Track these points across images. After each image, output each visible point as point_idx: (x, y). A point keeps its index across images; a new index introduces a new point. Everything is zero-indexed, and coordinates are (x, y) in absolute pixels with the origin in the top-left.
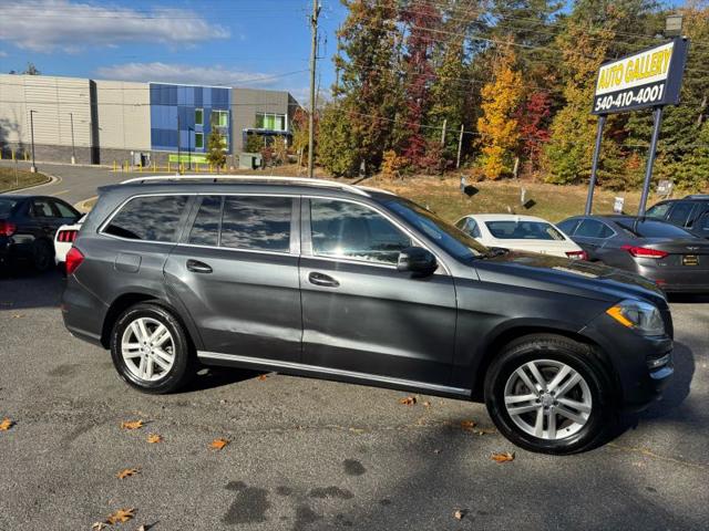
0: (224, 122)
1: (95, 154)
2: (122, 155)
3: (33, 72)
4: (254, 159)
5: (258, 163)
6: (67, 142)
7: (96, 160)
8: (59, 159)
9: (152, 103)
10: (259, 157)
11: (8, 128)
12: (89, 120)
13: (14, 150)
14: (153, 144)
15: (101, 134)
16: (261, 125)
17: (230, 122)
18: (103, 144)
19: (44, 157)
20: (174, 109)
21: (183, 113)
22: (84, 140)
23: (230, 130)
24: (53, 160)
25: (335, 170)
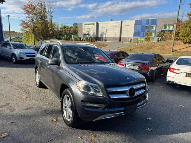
0: (154, 28)
1: (120, 39)
2: (126, 39)
3: (112, 20)
4: (158, 39)
5: (159, 40)
6: (114, 36)
7: (120, 41)
8: (113, 40)
9: (135, 25)
10: (160, 38)
11: (104, 34)
12: (120, 31)
13: (104, 39)
14: (134, 36)
15: (122, 34)
16: (166, 28)
17: (156, 28)
18: (122, 36)
19: (110, 40)
20: (140, 26)
21: (143, 27)
22: (118, 36)
23: (155, 30)
24: (111, 41)
25: (184, 41)
